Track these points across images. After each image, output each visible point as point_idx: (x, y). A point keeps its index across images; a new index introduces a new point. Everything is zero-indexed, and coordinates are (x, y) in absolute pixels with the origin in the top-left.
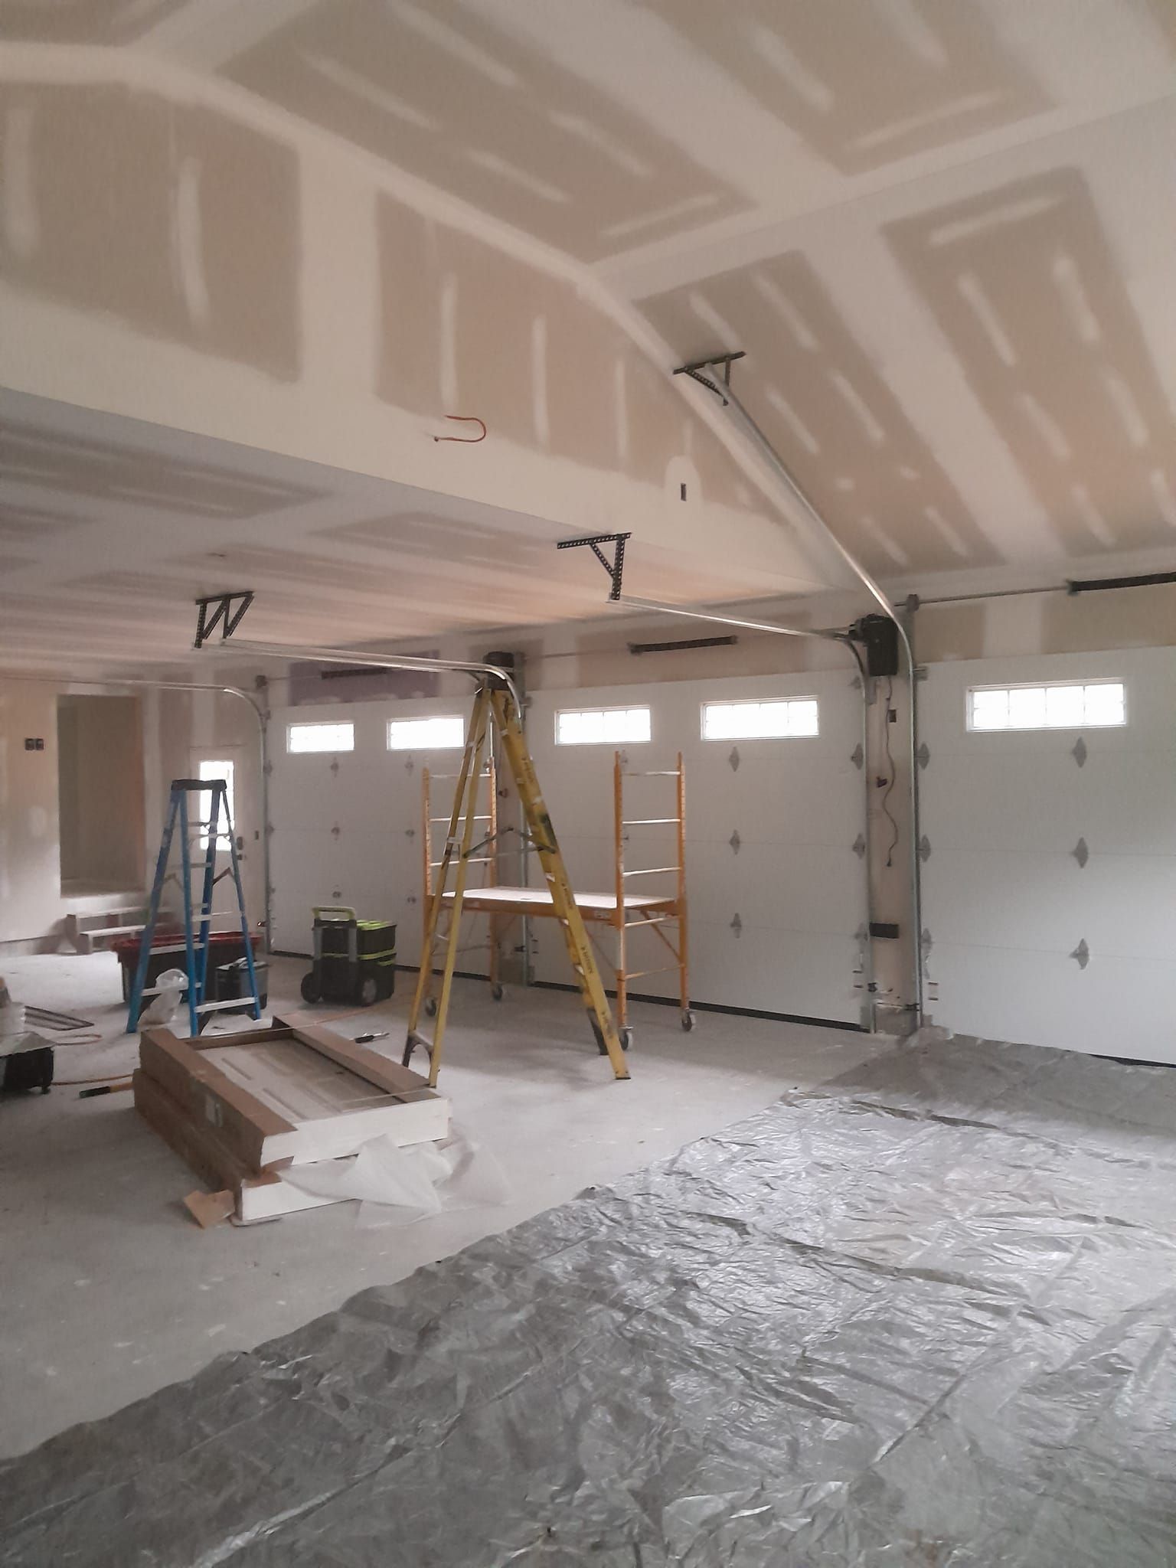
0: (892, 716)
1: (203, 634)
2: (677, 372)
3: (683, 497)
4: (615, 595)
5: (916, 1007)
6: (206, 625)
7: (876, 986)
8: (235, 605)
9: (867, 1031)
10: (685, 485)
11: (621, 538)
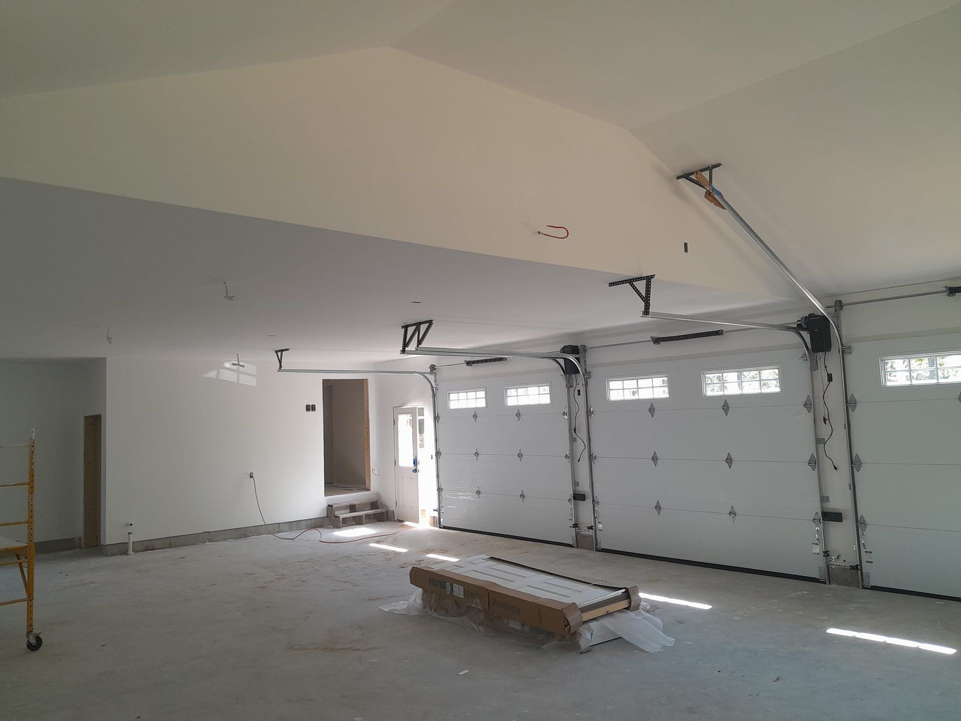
0: (830, 378)
1: (406, 344)
2: (678, 178)
3: (686, 250)
4: (646, 312)
5: (858, 568)
6: (407, 340)
7: (828, 553)
8: (423, 328)
9: (825, 583)
10: (687, 243)
11: (649, 279)
